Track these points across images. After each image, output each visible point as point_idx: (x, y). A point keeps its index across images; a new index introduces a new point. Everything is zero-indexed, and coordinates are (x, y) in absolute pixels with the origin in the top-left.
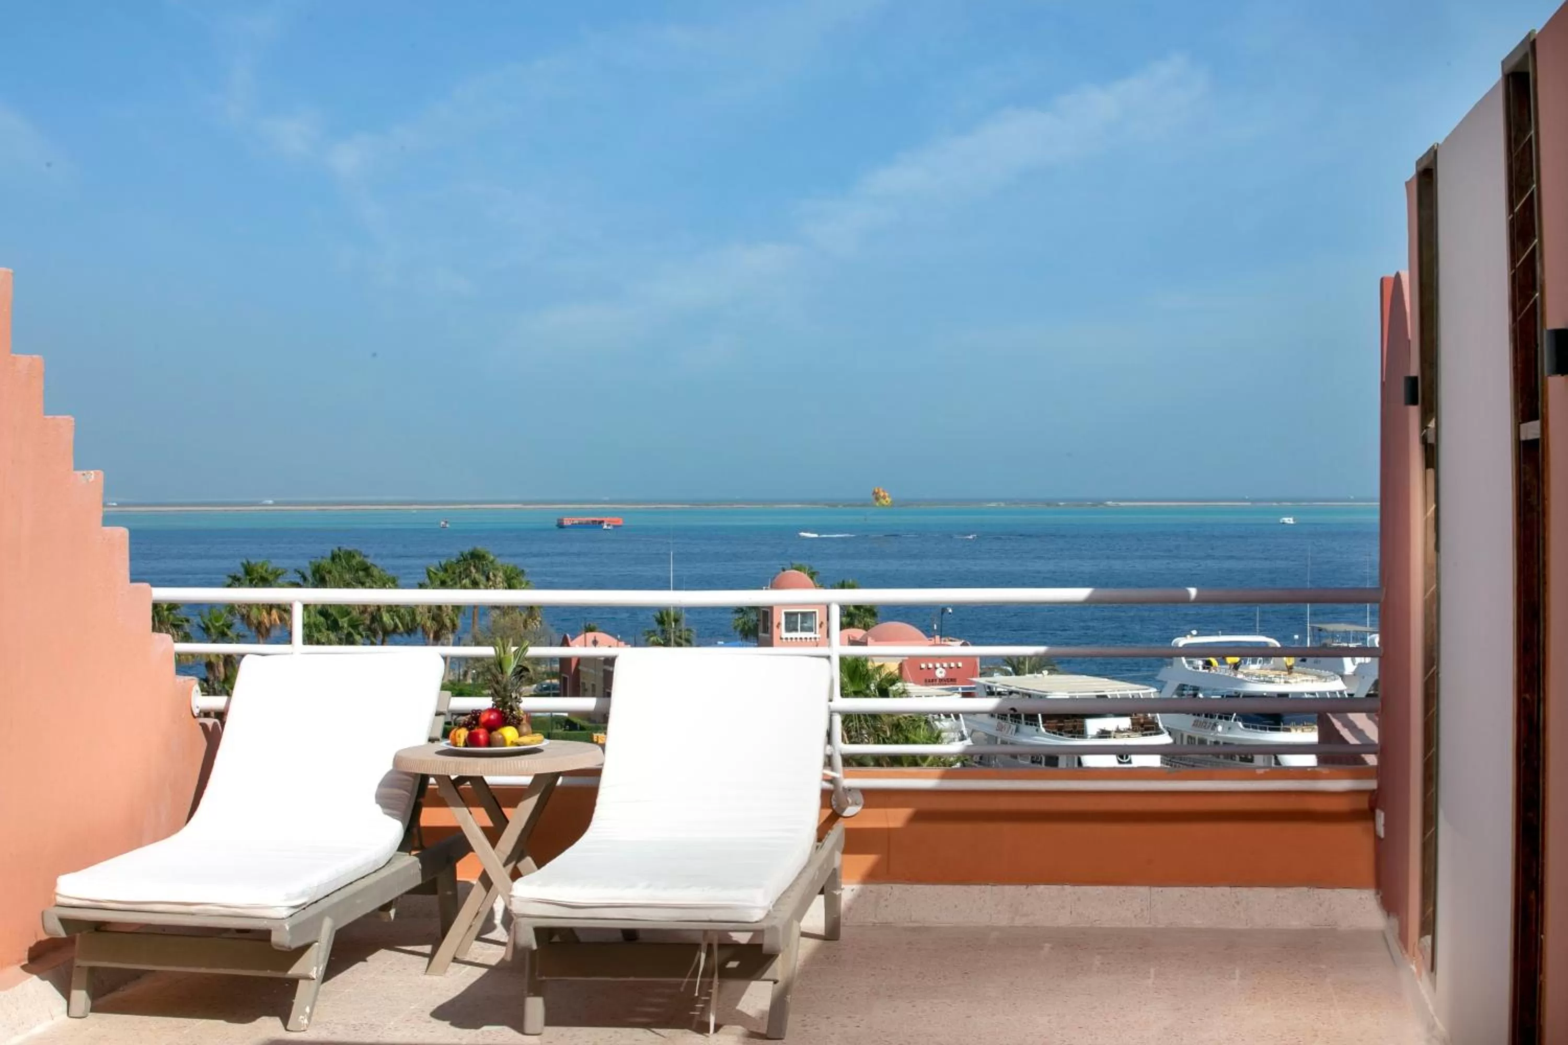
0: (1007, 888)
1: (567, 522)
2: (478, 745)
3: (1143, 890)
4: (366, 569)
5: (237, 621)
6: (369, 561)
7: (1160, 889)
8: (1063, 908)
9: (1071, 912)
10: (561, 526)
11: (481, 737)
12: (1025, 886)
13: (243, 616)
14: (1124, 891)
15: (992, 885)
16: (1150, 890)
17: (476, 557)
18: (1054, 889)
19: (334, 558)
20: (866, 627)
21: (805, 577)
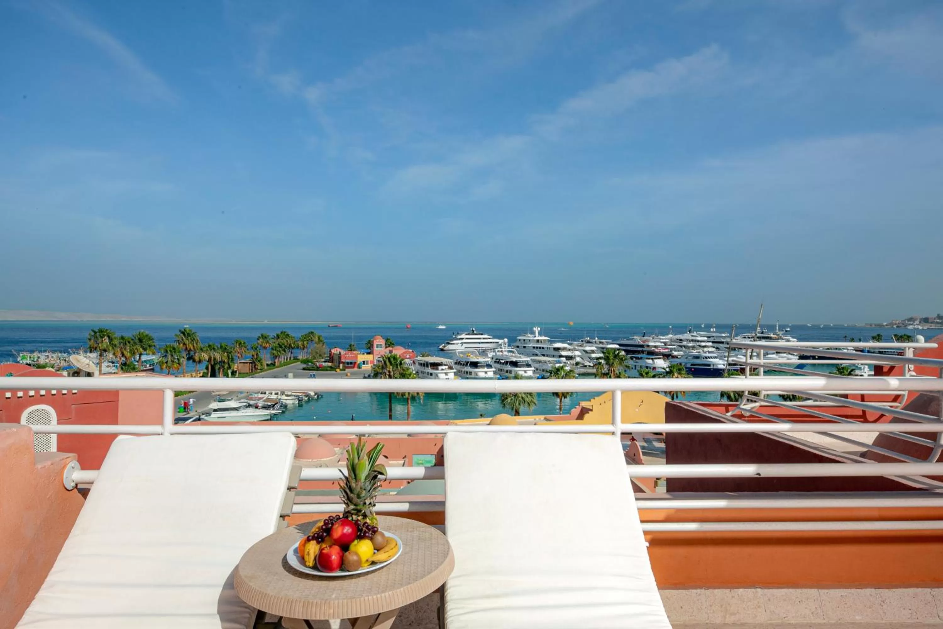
0: (716, 591)
1: (330, 325)
2: (331, 569)
3: (813, 592)
4: (288, 335)
5: (259, 346)
6: (289, 333)
7: (826, 591)
8: (759, 607)
9: (766, 611)
10: (329, 326)
11: (334, 558)
12: (729, 590)
13: (260, 345)
14: (801, 593)
15: (705, 589)
16: (819, 591)
17: (312, 333)
18: (750, 592)
19: (281, 333)
20: (392, 347)
21: (380, 337)
